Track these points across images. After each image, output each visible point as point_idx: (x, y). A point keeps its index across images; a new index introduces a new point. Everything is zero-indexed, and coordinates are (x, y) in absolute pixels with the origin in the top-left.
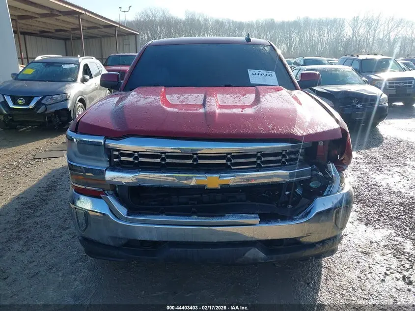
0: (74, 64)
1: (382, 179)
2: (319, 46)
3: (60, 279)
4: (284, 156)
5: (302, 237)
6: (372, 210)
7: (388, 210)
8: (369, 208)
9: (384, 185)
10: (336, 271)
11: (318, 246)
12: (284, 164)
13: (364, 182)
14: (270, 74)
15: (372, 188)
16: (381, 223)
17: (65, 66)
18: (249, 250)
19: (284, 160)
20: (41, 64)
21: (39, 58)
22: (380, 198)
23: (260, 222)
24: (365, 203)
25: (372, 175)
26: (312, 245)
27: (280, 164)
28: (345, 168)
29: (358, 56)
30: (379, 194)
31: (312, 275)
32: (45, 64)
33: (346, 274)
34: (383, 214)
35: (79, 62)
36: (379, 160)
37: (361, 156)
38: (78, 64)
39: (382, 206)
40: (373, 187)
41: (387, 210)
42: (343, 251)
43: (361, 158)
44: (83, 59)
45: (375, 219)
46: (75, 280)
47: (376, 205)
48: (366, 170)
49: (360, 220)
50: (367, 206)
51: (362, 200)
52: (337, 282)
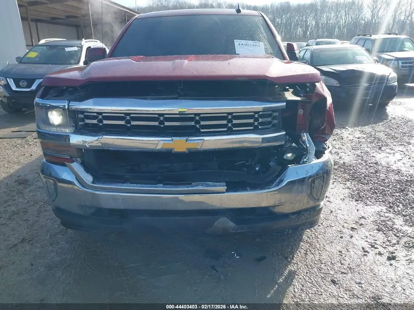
0: (77, 47)
1: (382, 157)
2: (337, 30)
3: (38, 250)
4: (256, 120)
5: (274, 207)
6: (365, 187)
7: (383, 187)
8: (363, 186)
9: (383, 163)
10: (318, 246)
11: (292, 217)
12: (256, 128)
13: (362, 160)
14: (257, 44)
15: (371, 167)
16: (373, 200)
17: (67, 49)
18: (218, 219)
19: (256, 124)
20: (45, 47)
21: (42, 42)
22: (377, 176)
23: (227, 191)
24: (360, 180)
25: (373, 153)
26: (285, 216)
27: (252, 128)
28: (327, 138)
29: (371, 36)
30: (376, 172)
31: (292, 250)
32: (48, 47)
33: (327, 249)
34: (377, 191)
35: (82, 44)
36: (382, 139)
37: (365, 136)
38: (81, 47)
39: (377, 183)
40: (371, 165)
41: (381, 188)
42: (328, 227)
43: (364, 138)
44: (86, 42)
45: (367, 196)
46: (52, 251)
47: (371, 183)
48: (366, 149)
49: (352, 197)
50: (362, 183)
51: (357, 178)
52: (316, 257)
